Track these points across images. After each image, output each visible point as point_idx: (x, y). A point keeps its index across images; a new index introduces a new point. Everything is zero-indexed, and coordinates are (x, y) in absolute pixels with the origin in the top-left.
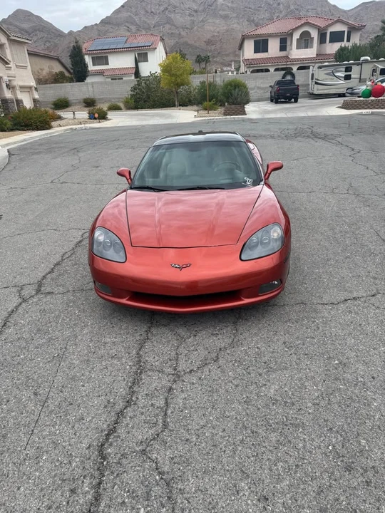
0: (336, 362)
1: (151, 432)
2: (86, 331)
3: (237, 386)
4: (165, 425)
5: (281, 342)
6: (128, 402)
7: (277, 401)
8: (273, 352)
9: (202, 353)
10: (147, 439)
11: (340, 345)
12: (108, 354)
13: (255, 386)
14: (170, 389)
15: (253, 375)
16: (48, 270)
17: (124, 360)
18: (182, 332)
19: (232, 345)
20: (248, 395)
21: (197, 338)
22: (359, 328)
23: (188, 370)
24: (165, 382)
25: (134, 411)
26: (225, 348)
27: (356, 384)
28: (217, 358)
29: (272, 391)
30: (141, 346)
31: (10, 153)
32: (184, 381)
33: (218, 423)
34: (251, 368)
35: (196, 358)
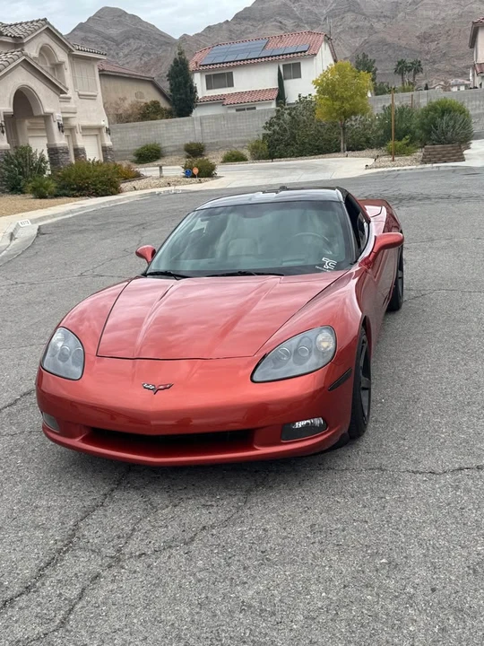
0: (384, 561)
1: (40, 629)
2: (19, 487)
3: (200, 581)
4: (63, 623)
5: (308, 523)
6: (27, 588)
7: (250, 606)
8: (286, 537)
9: (174, 530)
10: (28, 638)
11: (405, 535)
12: (33, 522)
13: (228, 583)
14: (98, 576)
15: (233, 568)
16: (10, 401)
17: (51, 532)
18: (158, 499)
19: (225, 523)
20: (209, 595)
21: (178, 509)
22: (457, 514)
23: (137, 554)
24: (94, 567)
25: (29, 600)
26: (213, 527)
27: (396, 597)
28: (192, 539)
29: (250, 593)
30: (87, 514)
31: (40, 232)
32: (122, 567)
33: (141, 628)
34: (237, 558)
35: (159, 537)
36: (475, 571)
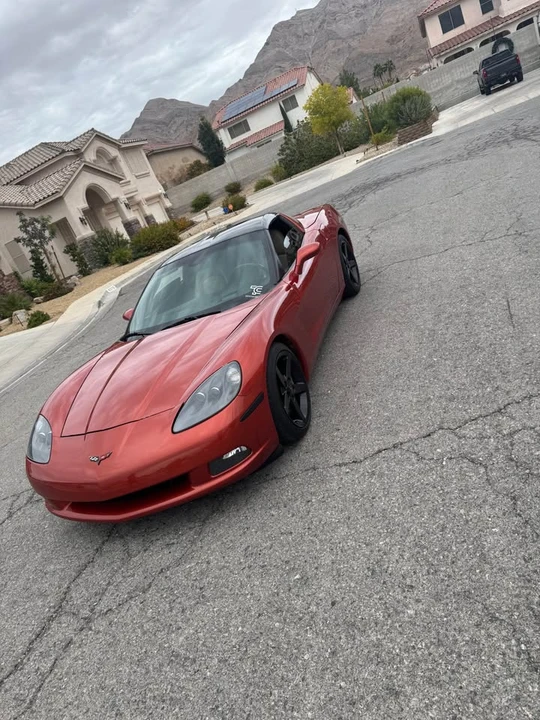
0: (298, 577)
1: (12, 713)
2: (40, 554)
3: (144, 633)
4: (32, 702)
5: (244, 547)
6: (16, 666)
7: (177, 656)
8: (223, 567)
11: (321, 541)
12: (39, 590)
13: (166, 630)
15: (174, 612)
17: (49, 599)
18: (134, 546)
19: (178, 563)
20: (149, 648)
21: (147, 553)
22: (368, 505)
23: (105, 610)
24: (70, 634)
25: (14, 680)
26: (168, 568)
27: (300, 619)
28: (150, 586)
29: (181, 639)
30: (79, 573)
31: (120, 294)
32: (90, 629)
33: (88, 699)
34: (179, 600)
35: (125, 588)
36: (373, 572)
